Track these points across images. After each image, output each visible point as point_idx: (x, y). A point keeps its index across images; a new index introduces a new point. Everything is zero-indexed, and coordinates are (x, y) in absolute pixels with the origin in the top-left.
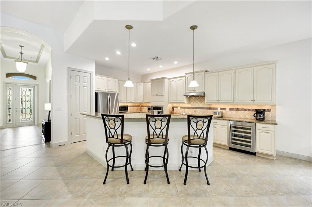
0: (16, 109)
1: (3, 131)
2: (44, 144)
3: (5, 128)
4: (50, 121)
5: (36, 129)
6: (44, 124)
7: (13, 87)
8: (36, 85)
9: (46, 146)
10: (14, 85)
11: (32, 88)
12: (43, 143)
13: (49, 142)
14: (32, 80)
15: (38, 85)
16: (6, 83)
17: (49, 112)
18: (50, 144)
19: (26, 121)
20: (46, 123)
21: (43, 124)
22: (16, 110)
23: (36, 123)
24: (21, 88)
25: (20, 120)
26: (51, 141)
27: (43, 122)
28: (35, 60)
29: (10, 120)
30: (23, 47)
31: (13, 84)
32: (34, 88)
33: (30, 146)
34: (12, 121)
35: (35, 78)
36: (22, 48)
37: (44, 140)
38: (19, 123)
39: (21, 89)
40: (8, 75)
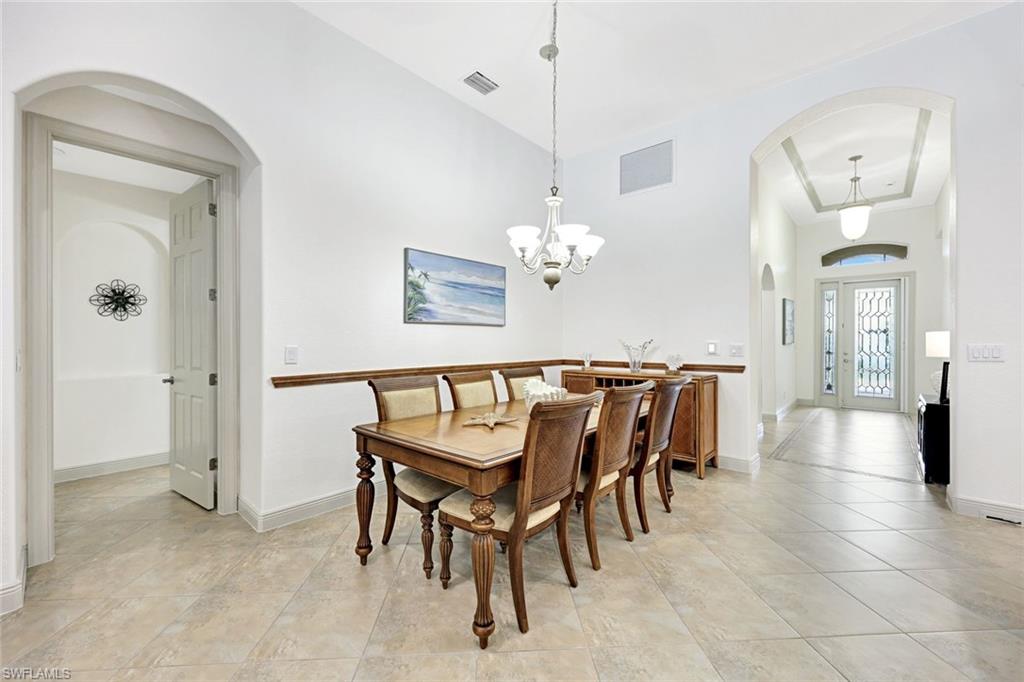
0: (845, 354)
1: (812, 413)
2: (923, 487)
3: (819, 407)
4: (948, 402)
5: (903, 427)
6: (923, 410)
7: (838, 291)
8: (906, 274)
9: (930, 496)
10: (841, 284)
11: (890, 286)
12: (919, 483)
13: (943, 486)
14: (892, 260)
15: (912, 275)
16: (822, 283)
17: (946, 365)
18: (945, 494)
19: (872, 395)
20: (929, 406)
21: (919, 411)
22: (846, 357)
23: (904, 407)
24: (857, 291)
25: (856, 390)
26: (948, 483)
27: (920, 404)
28: (902, 191)
29: (829, 387)
30: (860, 157)
31: (837, 282)
32: (896, 287)
33: (870, 475)
34: (834, 389)
35: (900, 251)
36: (858, 161)
37: (924, 473)
38: (853, 397)
39: (857, 295)
40: (827, 260)
